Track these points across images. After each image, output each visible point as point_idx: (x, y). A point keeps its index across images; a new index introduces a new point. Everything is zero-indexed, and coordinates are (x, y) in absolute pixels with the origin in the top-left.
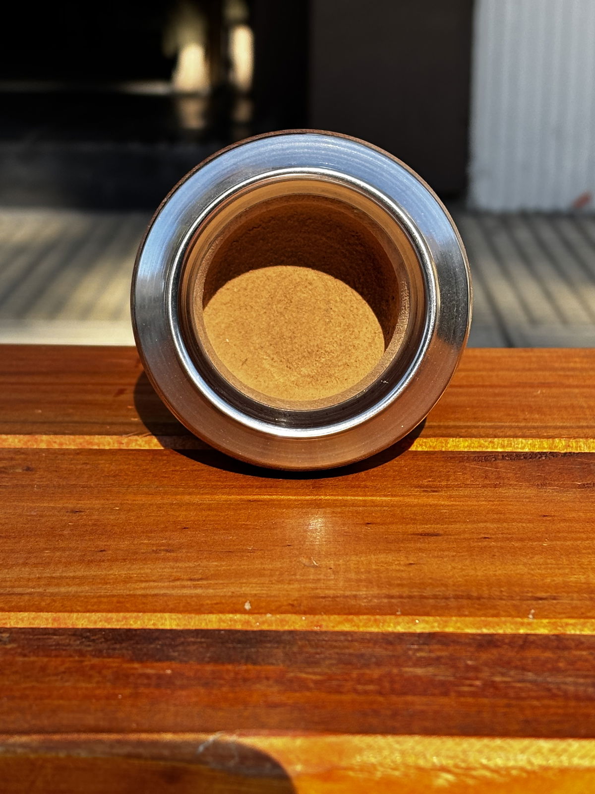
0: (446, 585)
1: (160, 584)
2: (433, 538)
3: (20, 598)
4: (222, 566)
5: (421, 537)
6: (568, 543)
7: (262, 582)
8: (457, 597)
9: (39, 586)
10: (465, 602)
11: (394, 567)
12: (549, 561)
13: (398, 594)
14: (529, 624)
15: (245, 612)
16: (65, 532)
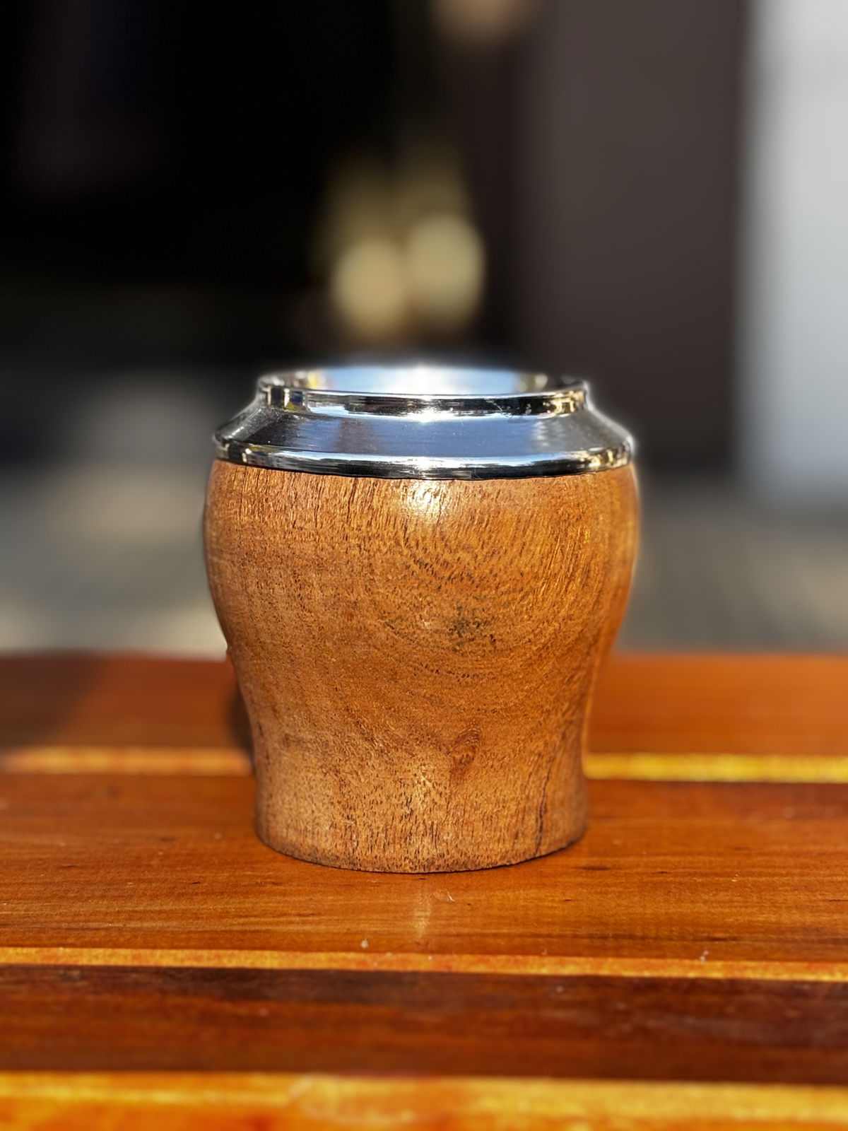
0: (606, 924)
1: (262, 920)
2: (598, 873)
3: (95, 934)
4: (337, 900)
5: (584, 871)
6: (763, 879)
7: (385, 918)
8: (616, 937)
9: (119, 921)
10: (625, 942)
11: (546, 903)
12: (736, 899)
13: (546, 933)
14: (700, 967)
15: (361, 950)
16: (153, 863)
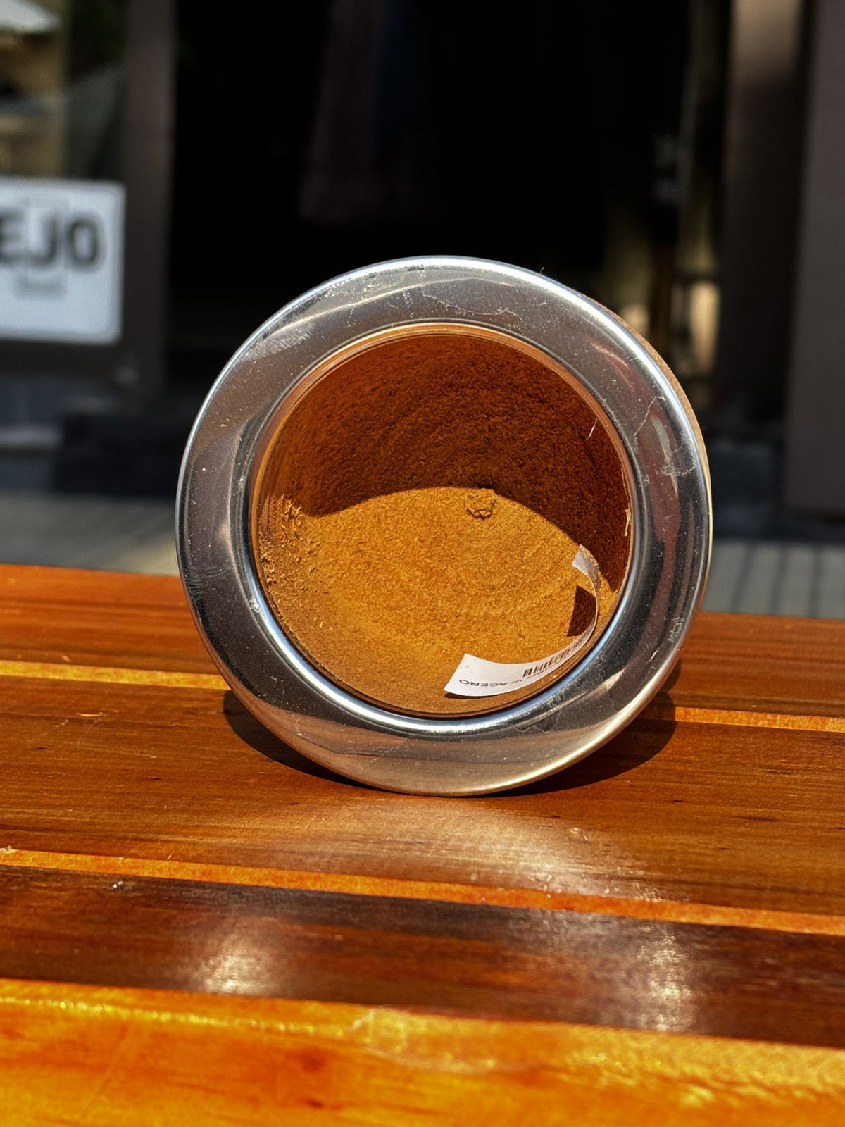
0: (766, 876)
2: (765, 824)
5: (748, 821)
8: (775, 889)
10: (786, 895)
11: (697, 850)
13: (692, 879)
15: (468, 883)
